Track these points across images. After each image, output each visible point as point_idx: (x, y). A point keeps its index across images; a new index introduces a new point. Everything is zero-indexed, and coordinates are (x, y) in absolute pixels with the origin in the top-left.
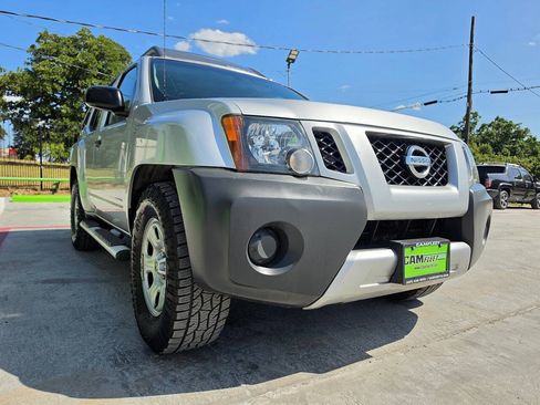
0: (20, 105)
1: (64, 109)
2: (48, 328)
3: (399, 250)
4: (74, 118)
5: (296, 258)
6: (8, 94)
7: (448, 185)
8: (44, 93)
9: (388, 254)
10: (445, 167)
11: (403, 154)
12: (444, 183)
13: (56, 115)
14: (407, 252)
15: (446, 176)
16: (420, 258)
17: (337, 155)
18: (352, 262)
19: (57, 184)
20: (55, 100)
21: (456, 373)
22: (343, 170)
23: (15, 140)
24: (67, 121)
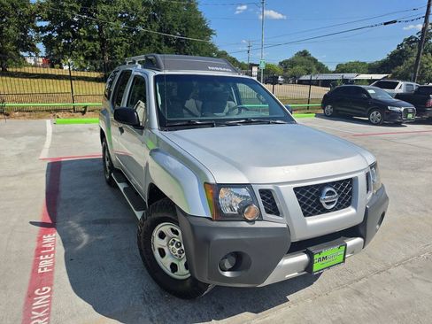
0: (48, 28)
1: (83, 32)
2: (104, 269)
3: (311, 255)
4: (90, 39)
5: (247, 267)
6: (39, 20)
7: (350, 207)
8: (65, 18)
9: (304, 257)
10: (350, 193)
11: (320, 194)
12: (348, 205)
13: (76, 36)
14: (316, 257)
15: (350, 200)
16: (325, 258)
17: (275, 204)
18: (280, 267)
19: (86, 107)
20: (74, 23)
21: (340, 319)
22: (278, 214)
23: (47, 52)
24: (85, 42)
